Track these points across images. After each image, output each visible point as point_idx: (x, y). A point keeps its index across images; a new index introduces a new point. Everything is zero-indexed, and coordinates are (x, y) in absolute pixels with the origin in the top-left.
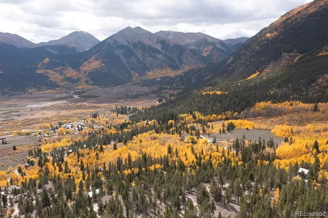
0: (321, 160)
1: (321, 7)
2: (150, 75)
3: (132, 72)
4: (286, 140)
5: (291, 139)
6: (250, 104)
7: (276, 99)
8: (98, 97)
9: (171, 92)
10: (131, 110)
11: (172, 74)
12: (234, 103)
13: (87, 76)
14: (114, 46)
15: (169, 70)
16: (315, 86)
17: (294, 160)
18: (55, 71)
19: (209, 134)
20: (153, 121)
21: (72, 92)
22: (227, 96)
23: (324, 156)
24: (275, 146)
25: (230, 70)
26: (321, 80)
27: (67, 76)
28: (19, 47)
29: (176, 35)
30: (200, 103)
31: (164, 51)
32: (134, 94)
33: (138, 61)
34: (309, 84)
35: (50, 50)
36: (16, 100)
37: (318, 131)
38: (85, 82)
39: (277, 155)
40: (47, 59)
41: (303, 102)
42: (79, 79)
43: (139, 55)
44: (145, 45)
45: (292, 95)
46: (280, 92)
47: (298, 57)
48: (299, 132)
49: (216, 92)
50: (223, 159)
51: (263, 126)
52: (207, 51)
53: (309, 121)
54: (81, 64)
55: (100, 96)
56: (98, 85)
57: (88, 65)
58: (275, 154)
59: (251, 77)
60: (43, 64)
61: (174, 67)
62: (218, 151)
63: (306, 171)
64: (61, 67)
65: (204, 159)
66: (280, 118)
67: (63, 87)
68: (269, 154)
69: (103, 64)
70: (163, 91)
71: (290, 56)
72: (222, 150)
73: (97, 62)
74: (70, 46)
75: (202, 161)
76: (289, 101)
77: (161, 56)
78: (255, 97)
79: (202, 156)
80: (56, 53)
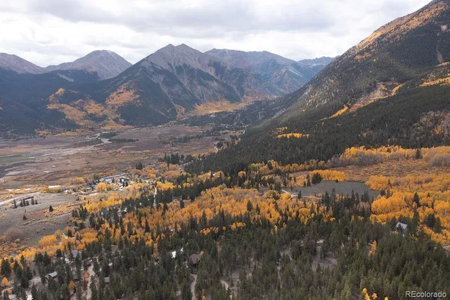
0: (420, 214)
1: (426, 20)
2: (201, 110)
3: (175, 105)
4: (383, 193)
5: (389, 191)
6: (339, 150)
7: (369, 144)
8: (135, 141)
9: (232, 133)
10: (185, 158)
11: (230, 108)
12: (319, 148)
13: (116, 112)
14: (152, 70)
15: (226, 103)
16: (417, 127)
17: (391, 215)
18: (72, 106)
19: (292, 188)
20: (219, 173)
21: (99, 134)
22: (308, 140)
23: (424, 209)
24: (370, 200)
25: (310, 103)
26: (425, 119)
27: (89, 112)
28: (20, 72)
29: (233, 55)
30: (276, 148)
31: (219, 76)
32: (182, 136)
33: (185, 91)
34: (411, 124)
35: (63, 77)
36: (26, 146)
37: (420, 183)
38: (114, 120)
39: (372, 209)
40: (61, 90)
41: (403, 147)
42: (105, 117)
43: (186, 83)
44: (193, 69)
45: (390, 137)
46: (374, 134)
47: (397, 88)
48: (397, 184)
49: (295, 135)
50: (313, 215)
51: (356, 178)
52: (276, 76)
53: (409, 170)
54: (107, 95)
55: (138, 140)
56: (131, 124)
57: (116, 98)
58: (370, 209)
59: (337, 114)
60: (56, 96)
61: (233, 99)
62: (305, 207)
63: (404, 226)
64: (81, 100)
65: (291, 216)
66: (375, 167)
67: (85, 127)
68: (363, 209)
69: (138, 96)
70: (221, 132)
71: (386, 87)
72: (310, 206)
73: (129, 93)
74: (90, 71)
75: (289, 218)
76: (387, 146)
77: (215, 84)
78: (344, 141)
79: (287, 212)
80: (72, 80)
